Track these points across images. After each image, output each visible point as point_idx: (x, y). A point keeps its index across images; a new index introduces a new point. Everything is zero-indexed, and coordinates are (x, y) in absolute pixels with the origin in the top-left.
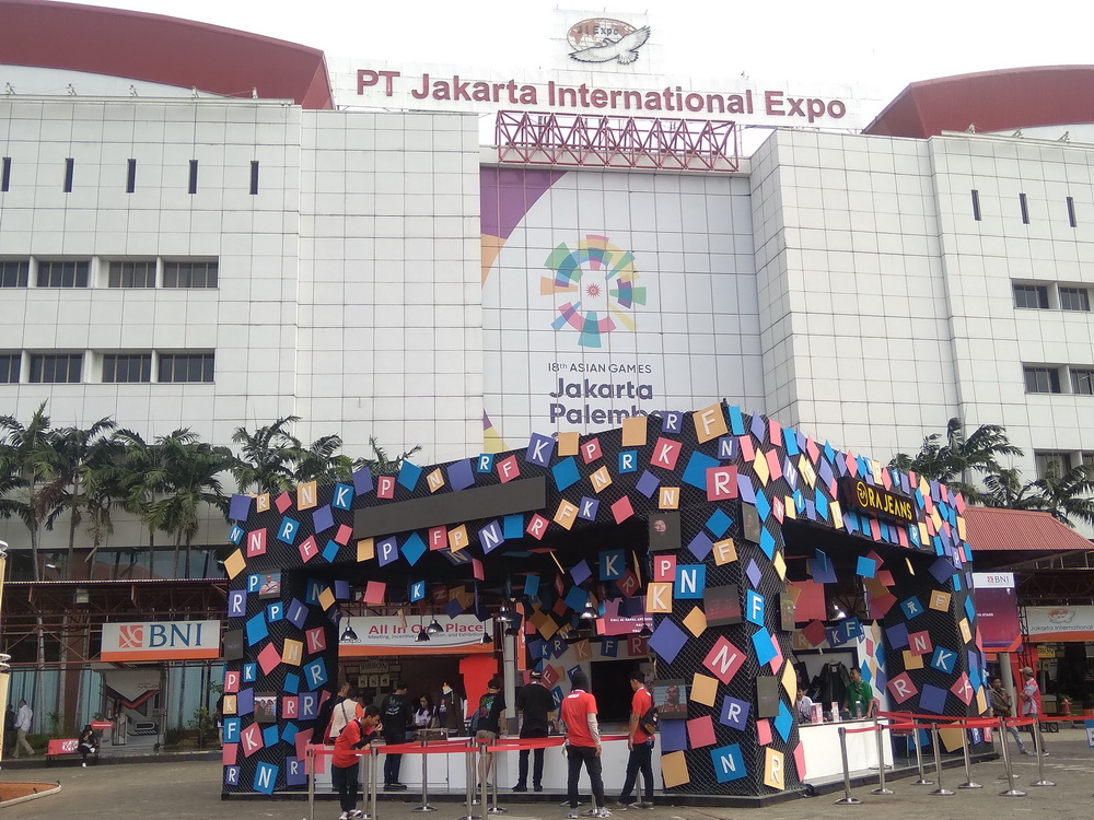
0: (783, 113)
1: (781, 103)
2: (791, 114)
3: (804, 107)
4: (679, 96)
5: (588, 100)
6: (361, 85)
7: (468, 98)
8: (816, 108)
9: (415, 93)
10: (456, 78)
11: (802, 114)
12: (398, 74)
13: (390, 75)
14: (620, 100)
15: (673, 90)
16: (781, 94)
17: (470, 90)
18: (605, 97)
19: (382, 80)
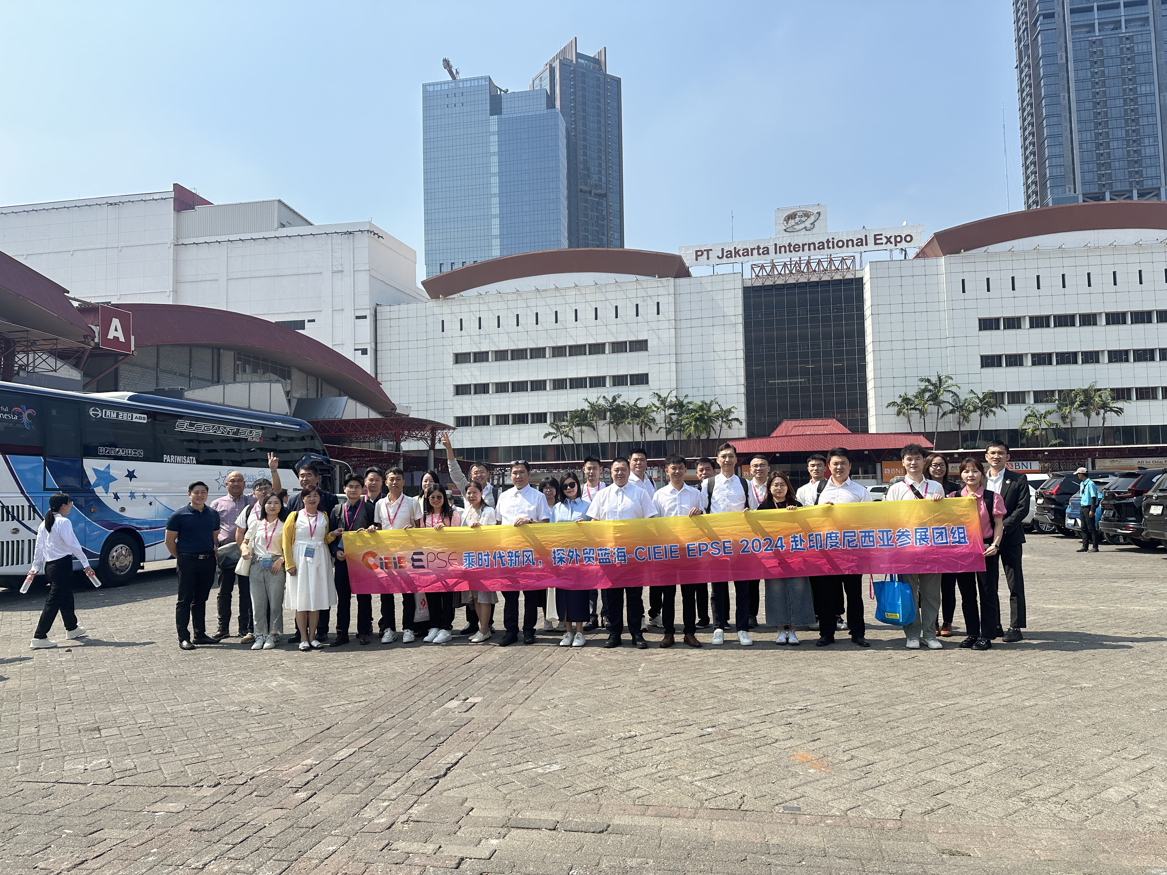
0: (882, 244)
1: (881, 239)
2: (886, 243)
3: (892, 240)
4: (833, 242)
5: (792, 249)
6: (697, 256)
7: (740, 256)
8: (899, 239)
9: (718, 257)
10: (735, 248)
11: (891, 243)
12: (711, 250)
13: (708, 251)
16: (881, 235)
17: (741, 253)
18: (799, 247)
19: (705, 253)
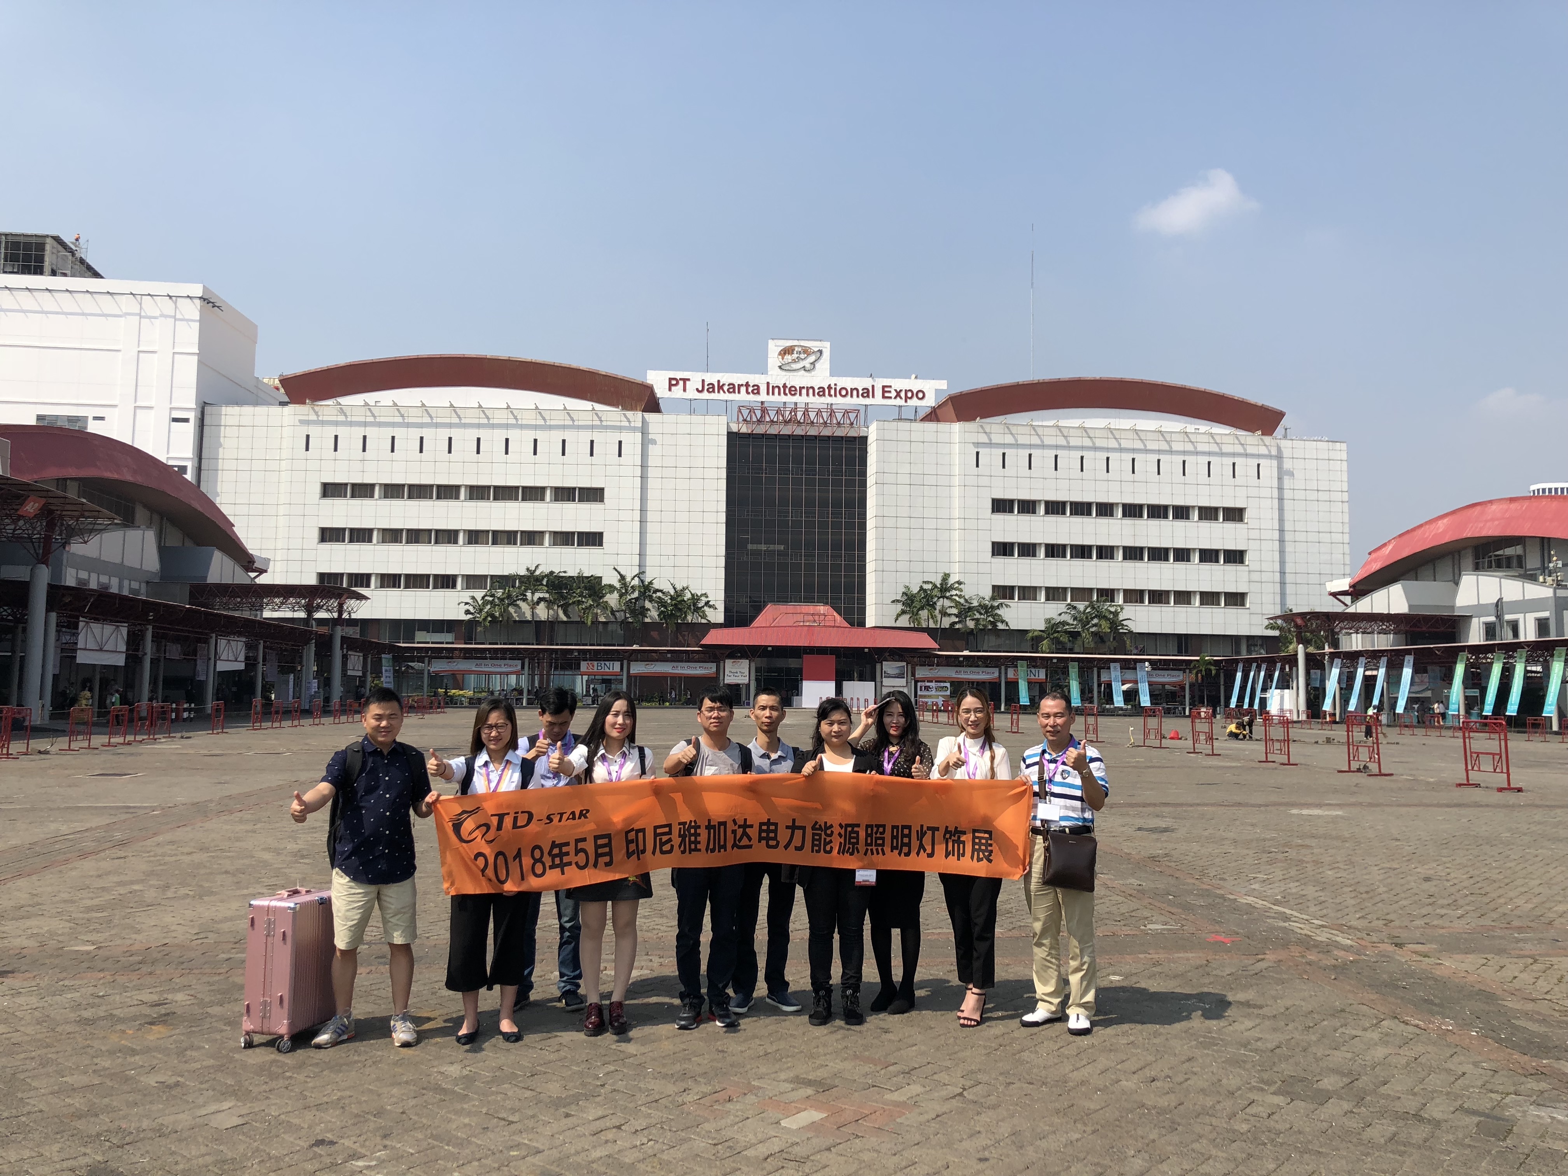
0: (890, 398)
1: (890, 392)
2: (895, 398)
3: (903, 394)
4: (835, 389)
5: (787, 391)
6: (671, 385)
7: (724, 392)
8: (909, 395)
9: (697, 389)
10: (719, 381)
11: (901, 398)
12: (689, 380)
13: (685, 381)
14: (804, 391)
15: (833, 386)
16: (890, 387)
17: (726, 388)
18: (796, 390)
19: (681, 383)
